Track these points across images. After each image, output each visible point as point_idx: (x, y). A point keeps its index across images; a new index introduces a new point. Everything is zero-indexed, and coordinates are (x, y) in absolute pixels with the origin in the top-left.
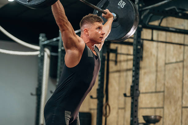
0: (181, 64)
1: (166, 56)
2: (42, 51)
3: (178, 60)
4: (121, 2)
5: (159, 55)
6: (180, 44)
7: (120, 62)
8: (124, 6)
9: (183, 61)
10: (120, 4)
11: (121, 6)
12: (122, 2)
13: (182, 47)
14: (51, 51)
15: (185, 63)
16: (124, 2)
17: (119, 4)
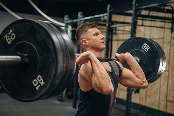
0: (161, 40)
1: (151, 33)
2: (66, 27)
3: (160, 37)
4: (145, 46)
5: (146, 32)
6: (162, 28)
7: (118, 34)
8: (148, 50)
9: (163, 38)
10: (144, 47)
11: (145, 50)
12: (147, 46)
13: (163, 29)
14: (72, 27)
15: (165, 40)
16: (148, 46)
17: (142, 48)
